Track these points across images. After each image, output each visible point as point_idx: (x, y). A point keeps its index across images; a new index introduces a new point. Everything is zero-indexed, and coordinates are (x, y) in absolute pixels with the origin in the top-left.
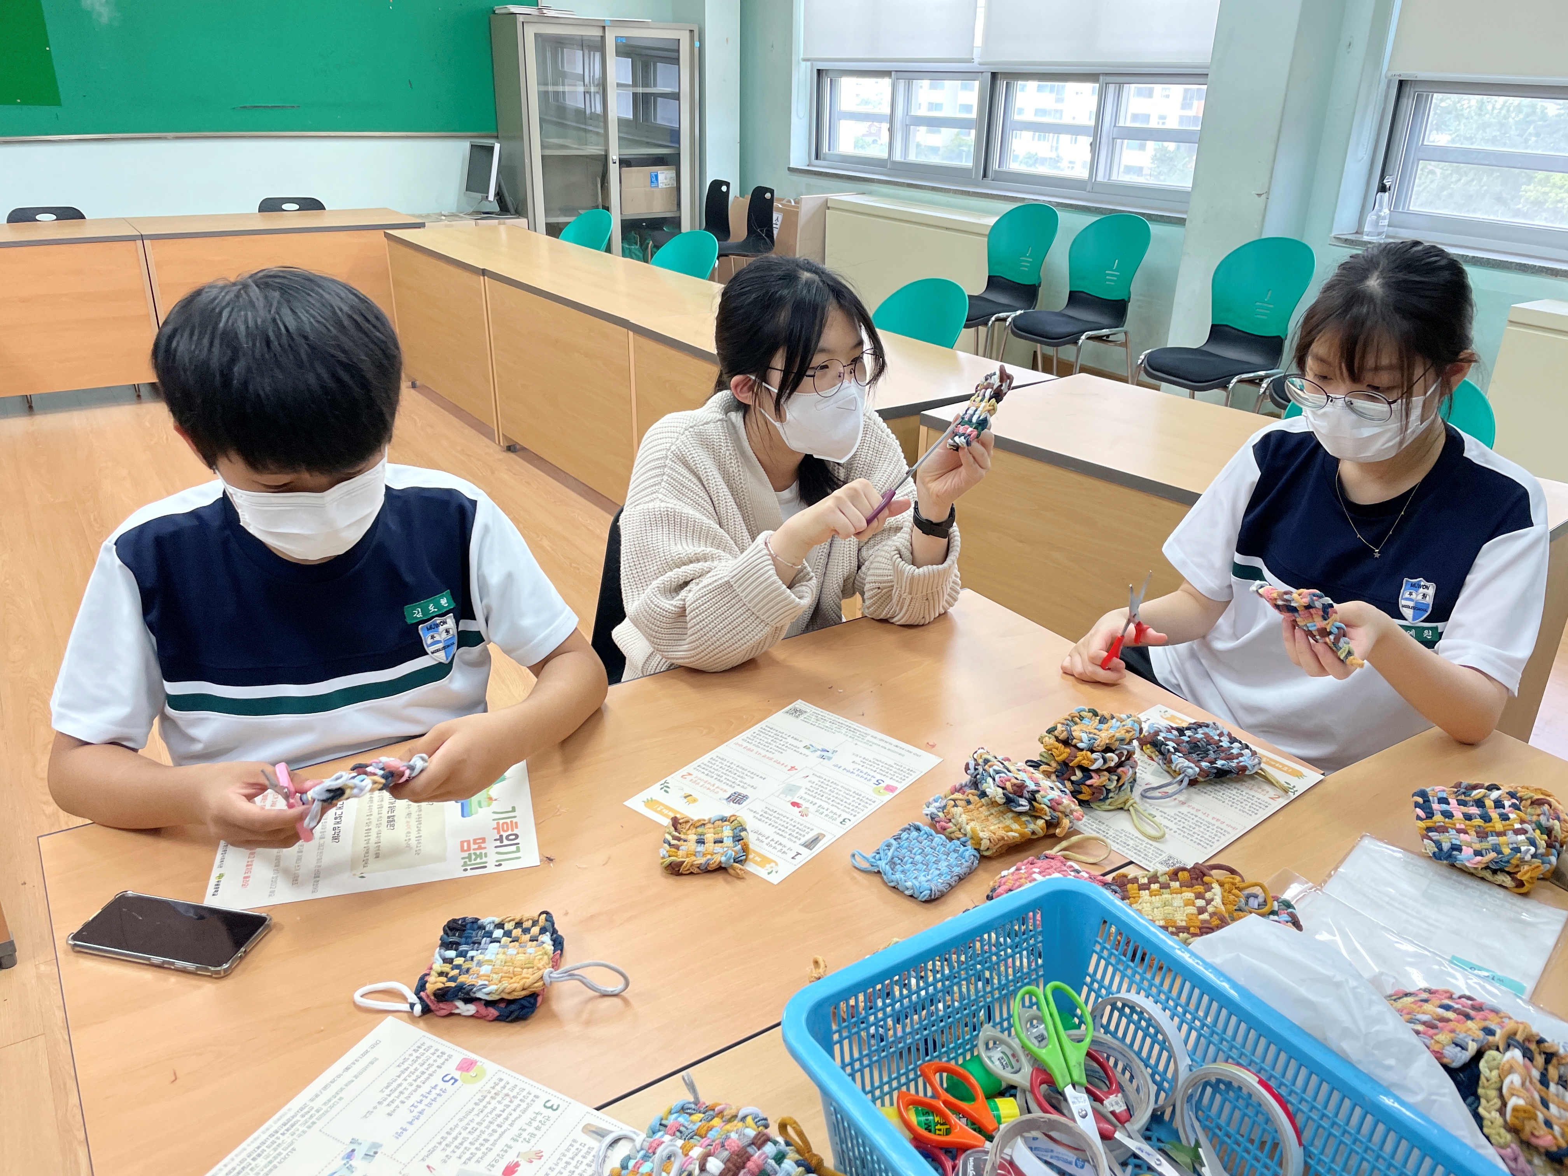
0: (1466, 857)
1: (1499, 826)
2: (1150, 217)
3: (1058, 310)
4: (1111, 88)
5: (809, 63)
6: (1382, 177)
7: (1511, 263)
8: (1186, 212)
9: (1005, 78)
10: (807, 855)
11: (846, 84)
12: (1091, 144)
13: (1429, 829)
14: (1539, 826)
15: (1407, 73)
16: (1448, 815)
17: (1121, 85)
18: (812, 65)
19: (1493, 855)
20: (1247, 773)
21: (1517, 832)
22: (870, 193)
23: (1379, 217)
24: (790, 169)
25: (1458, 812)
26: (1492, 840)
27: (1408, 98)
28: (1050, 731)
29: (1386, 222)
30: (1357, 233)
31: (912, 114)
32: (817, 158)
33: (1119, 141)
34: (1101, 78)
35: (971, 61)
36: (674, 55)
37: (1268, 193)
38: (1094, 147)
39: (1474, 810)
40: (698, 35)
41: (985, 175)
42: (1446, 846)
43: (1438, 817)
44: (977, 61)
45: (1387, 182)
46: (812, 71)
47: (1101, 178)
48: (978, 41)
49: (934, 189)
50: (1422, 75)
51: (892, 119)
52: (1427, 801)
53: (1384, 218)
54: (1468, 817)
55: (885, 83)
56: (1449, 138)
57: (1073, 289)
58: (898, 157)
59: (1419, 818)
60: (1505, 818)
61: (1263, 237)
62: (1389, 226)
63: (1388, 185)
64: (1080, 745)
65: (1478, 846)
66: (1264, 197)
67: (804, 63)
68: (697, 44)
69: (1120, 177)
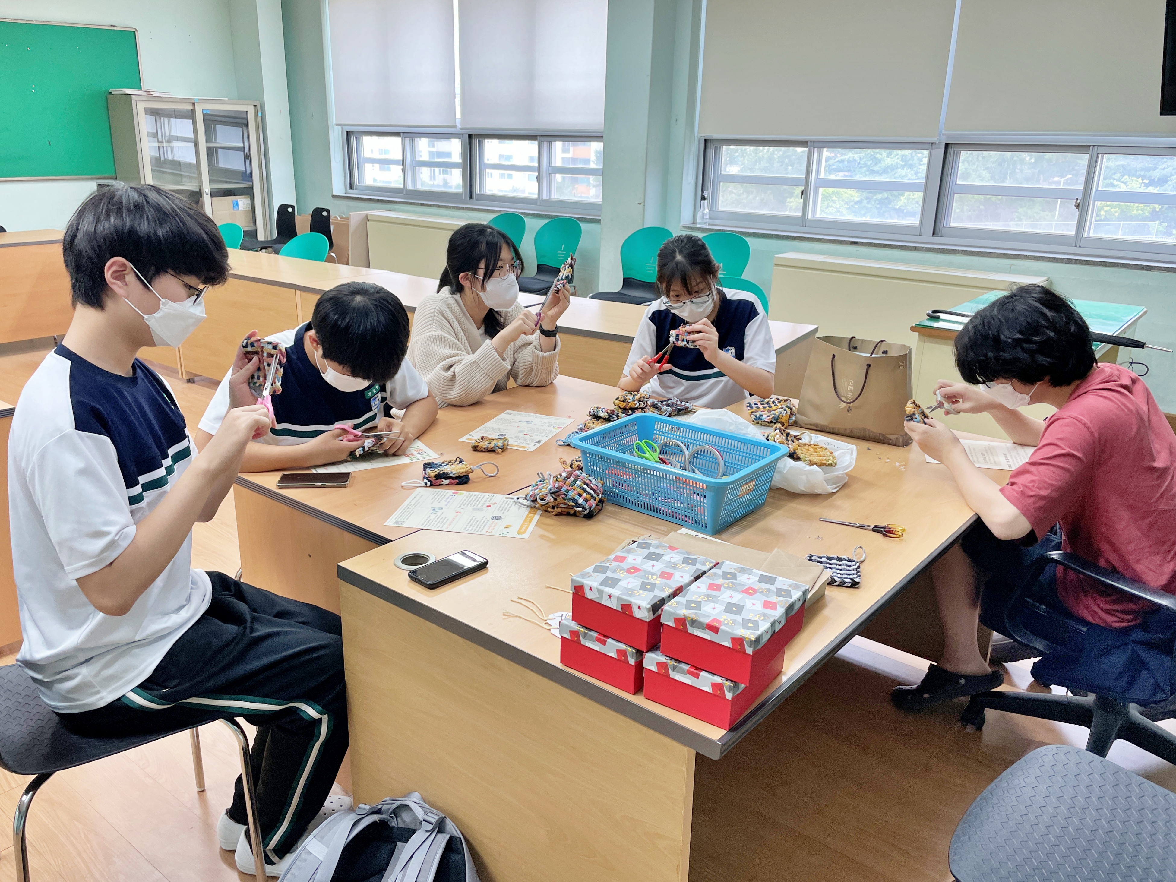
0: (765, 418)
1: (774, 408)
2: (578, 218)
3: (532, 277)
4: (545, 144)
5: (340, 127)
6: (702, 192)
7: (772, 234)
8: (600, 216)
9: (477, 138)
10: (538, 445)
11: (366, 140)
12: (537, 177)
13: (752, 412)
14: (787, 407)
15: (708, 135)
16: (758, 408)
17: (550, 142)
18: (342, 128)
19: (773, 415)
20: (689, 410)
21: (780, 409)
22: (394, 210)
23: (703, 214)
24: (333, 196)
25: (761, 407)
26: (773, 412)
27: (710, 148)
28: (617, 399)
29: (708, 217)
30: (693, 223)
31: (417, 159)
32: (351, 188)
33: (553, 175)
34: (538, 138)
35: (455, 127)
36: (245, 121)
37: (644, 202)
38: (539, 179)
39: (766, 405)
40: (260, 108)
41: (471, 197)
42: (758, 416)
43: (755, 409)
44: (459, 126)
45: (706, 194)
46: (342, 132)
47: (545, 197)
48: (458, 115)
49: (439, 206)
50: (716, 136)
51: (403, 162)
52: (750, 404)
53: (706, 214)
54: (764, 408)
55: (398, 140)
56: (739, 169)
57: (540, 263)
58: (410, 187)
59: (748, 410)
60: (776, 406)
61: (645, 227)
62: (709, 218)
63: (706, 196)
64: (629, 401)
65: (768, 414)
66: (642, 204)
67: (337, 127)
68: (260, 114)
69: (555, 196)
